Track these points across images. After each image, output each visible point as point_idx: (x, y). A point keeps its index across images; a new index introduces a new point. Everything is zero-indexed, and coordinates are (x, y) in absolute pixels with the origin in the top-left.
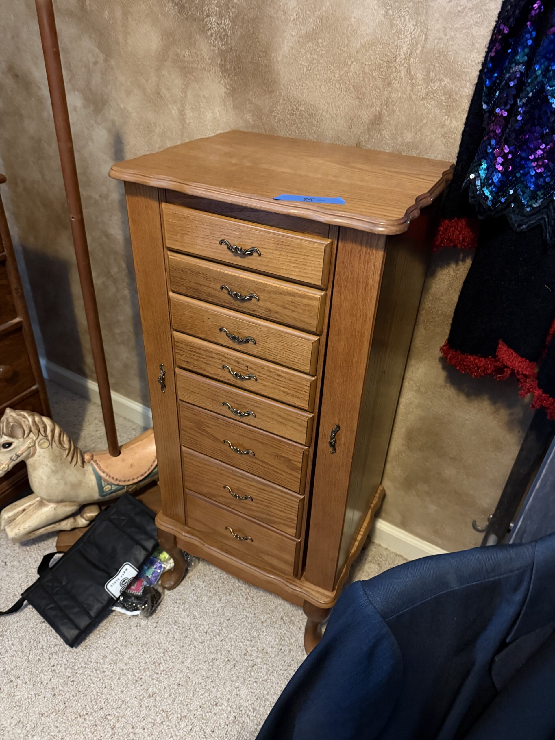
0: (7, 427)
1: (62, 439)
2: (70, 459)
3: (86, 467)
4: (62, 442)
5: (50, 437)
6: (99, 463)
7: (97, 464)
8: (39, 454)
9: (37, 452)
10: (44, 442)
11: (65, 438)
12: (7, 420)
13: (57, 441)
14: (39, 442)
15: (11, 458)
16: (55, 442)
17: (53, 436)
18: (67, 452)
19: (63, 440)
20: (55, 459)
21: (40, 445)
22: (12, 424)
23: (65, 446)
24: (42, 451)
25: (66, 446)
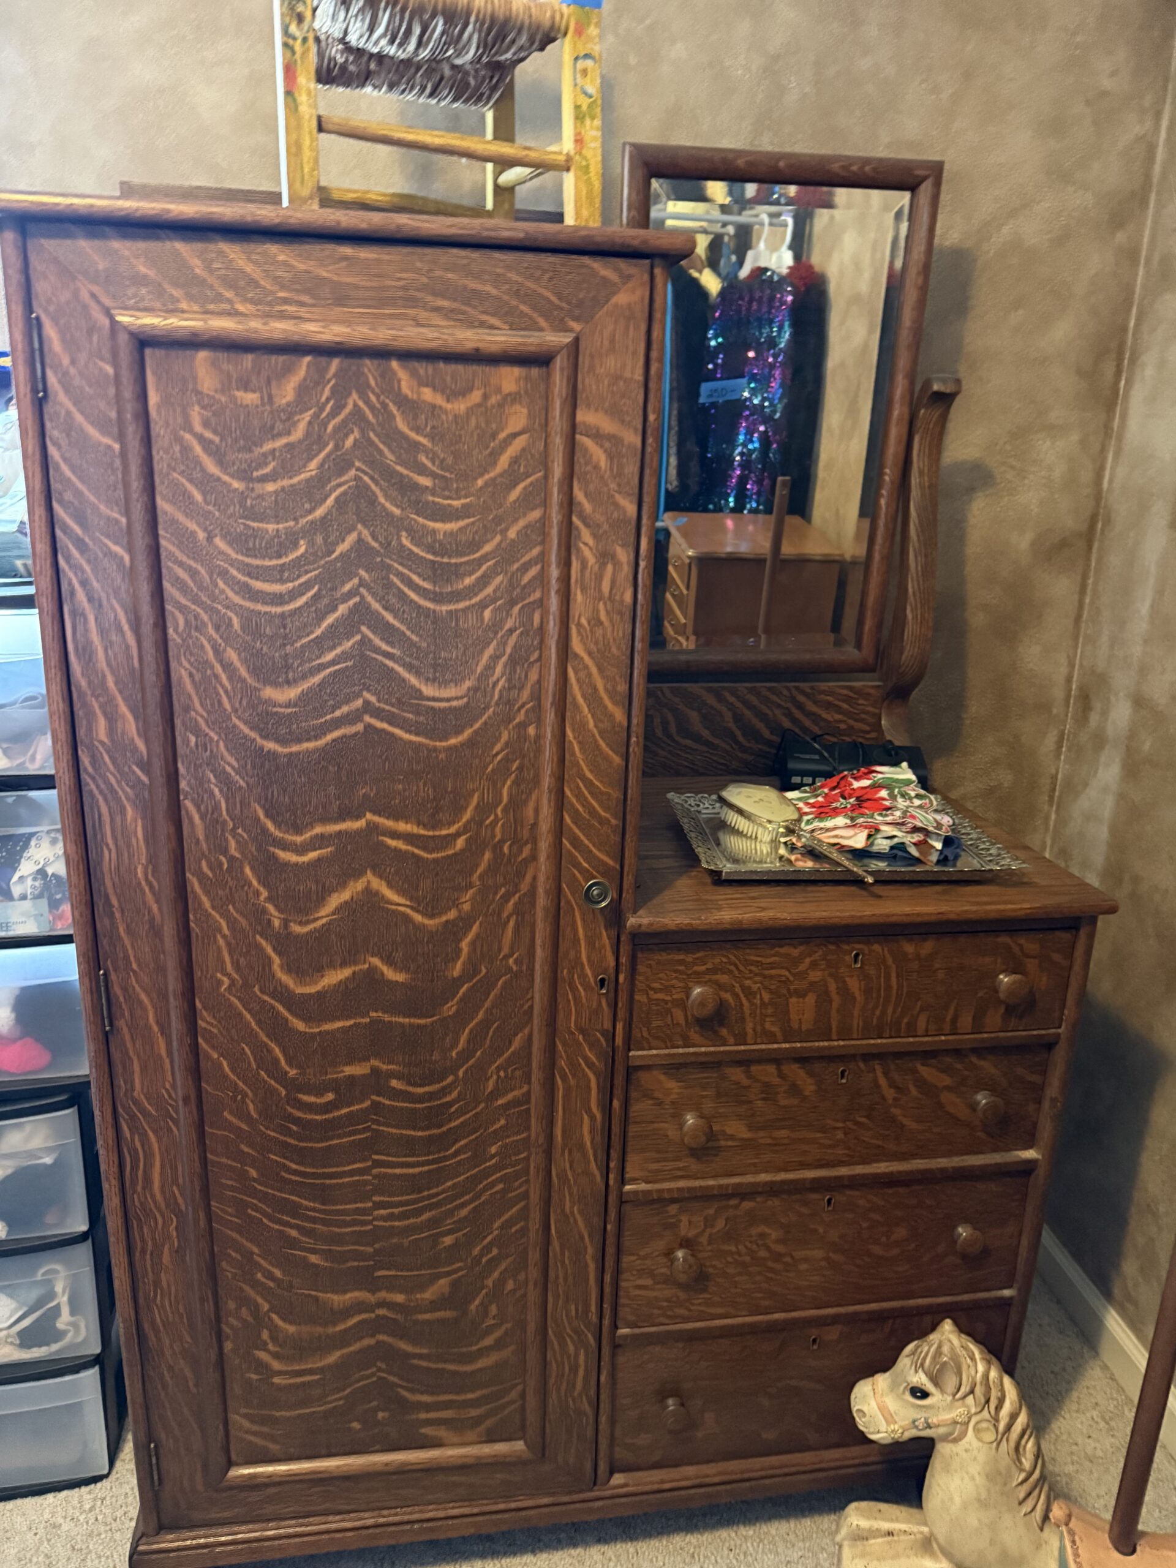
0: (934, 1358)
1: (1023, 1442)
2: (1022, 1495)
3: (1047, 1529)
4: (1021, 1450)
5: (1002, 1426)
6: (1078, 1542)
7: (1074, 1542)
8: (967, 1446)
9: (966, 1439)
10: (988, 1429)
11: (1030, 1444)
12: (940, 1347)
13: (1012, 1444)
14: (977, 1423)
15: (914, 1421)
16: (1007, 1440)
17: (1009, 1428)
18: (1022, 1476)
19: (1025, 1447)
20: (993, 1475)
21: (977, 1430)
22: (945, 1359)
23: (1023, 1460)
24: (976, 1444)
25: (1027, 1464)
